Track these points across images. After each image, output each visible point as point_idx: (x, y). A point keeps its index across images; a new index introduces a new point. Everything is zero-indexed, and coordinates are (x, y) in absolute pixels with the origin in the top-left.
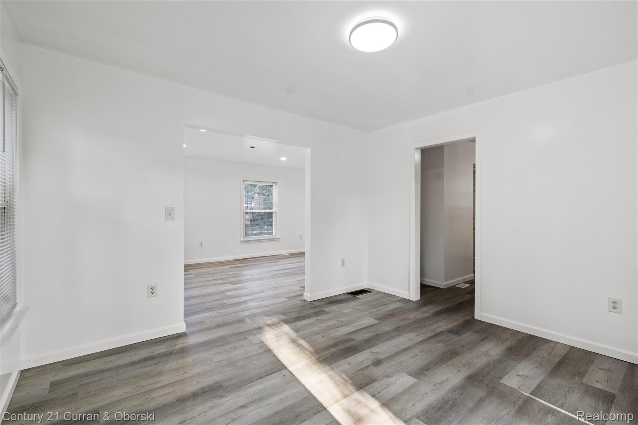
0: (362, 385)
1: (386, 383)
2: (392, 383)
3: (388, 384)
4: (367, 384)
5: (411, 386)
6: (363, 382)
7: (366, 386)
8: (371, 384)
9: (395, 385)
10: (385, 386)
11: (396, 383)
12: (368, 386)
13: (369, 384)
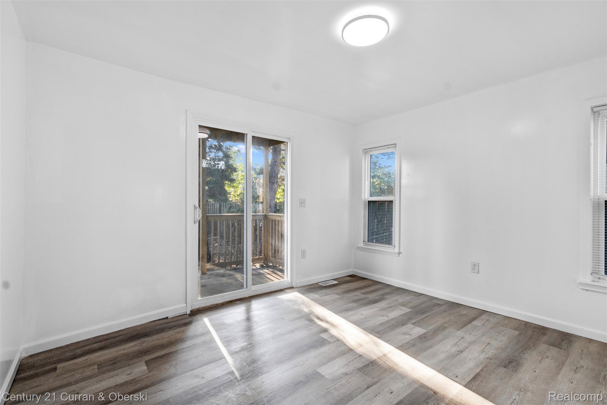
0: (371, 365)
1: (349, 367)
2: (343, 367)
3: (347, 366)
4: (367, 366)
5: (325, 364)
6: (371, 368)
7: (368, 364)
8: (363, 365)
9: (340, 365)
10: (350, 364)
11: (339, 367)
12: (365, 364)
13: (365, 366)
